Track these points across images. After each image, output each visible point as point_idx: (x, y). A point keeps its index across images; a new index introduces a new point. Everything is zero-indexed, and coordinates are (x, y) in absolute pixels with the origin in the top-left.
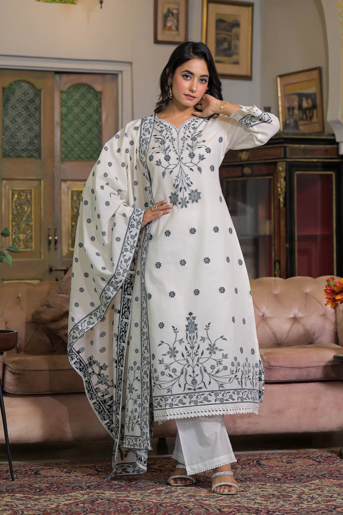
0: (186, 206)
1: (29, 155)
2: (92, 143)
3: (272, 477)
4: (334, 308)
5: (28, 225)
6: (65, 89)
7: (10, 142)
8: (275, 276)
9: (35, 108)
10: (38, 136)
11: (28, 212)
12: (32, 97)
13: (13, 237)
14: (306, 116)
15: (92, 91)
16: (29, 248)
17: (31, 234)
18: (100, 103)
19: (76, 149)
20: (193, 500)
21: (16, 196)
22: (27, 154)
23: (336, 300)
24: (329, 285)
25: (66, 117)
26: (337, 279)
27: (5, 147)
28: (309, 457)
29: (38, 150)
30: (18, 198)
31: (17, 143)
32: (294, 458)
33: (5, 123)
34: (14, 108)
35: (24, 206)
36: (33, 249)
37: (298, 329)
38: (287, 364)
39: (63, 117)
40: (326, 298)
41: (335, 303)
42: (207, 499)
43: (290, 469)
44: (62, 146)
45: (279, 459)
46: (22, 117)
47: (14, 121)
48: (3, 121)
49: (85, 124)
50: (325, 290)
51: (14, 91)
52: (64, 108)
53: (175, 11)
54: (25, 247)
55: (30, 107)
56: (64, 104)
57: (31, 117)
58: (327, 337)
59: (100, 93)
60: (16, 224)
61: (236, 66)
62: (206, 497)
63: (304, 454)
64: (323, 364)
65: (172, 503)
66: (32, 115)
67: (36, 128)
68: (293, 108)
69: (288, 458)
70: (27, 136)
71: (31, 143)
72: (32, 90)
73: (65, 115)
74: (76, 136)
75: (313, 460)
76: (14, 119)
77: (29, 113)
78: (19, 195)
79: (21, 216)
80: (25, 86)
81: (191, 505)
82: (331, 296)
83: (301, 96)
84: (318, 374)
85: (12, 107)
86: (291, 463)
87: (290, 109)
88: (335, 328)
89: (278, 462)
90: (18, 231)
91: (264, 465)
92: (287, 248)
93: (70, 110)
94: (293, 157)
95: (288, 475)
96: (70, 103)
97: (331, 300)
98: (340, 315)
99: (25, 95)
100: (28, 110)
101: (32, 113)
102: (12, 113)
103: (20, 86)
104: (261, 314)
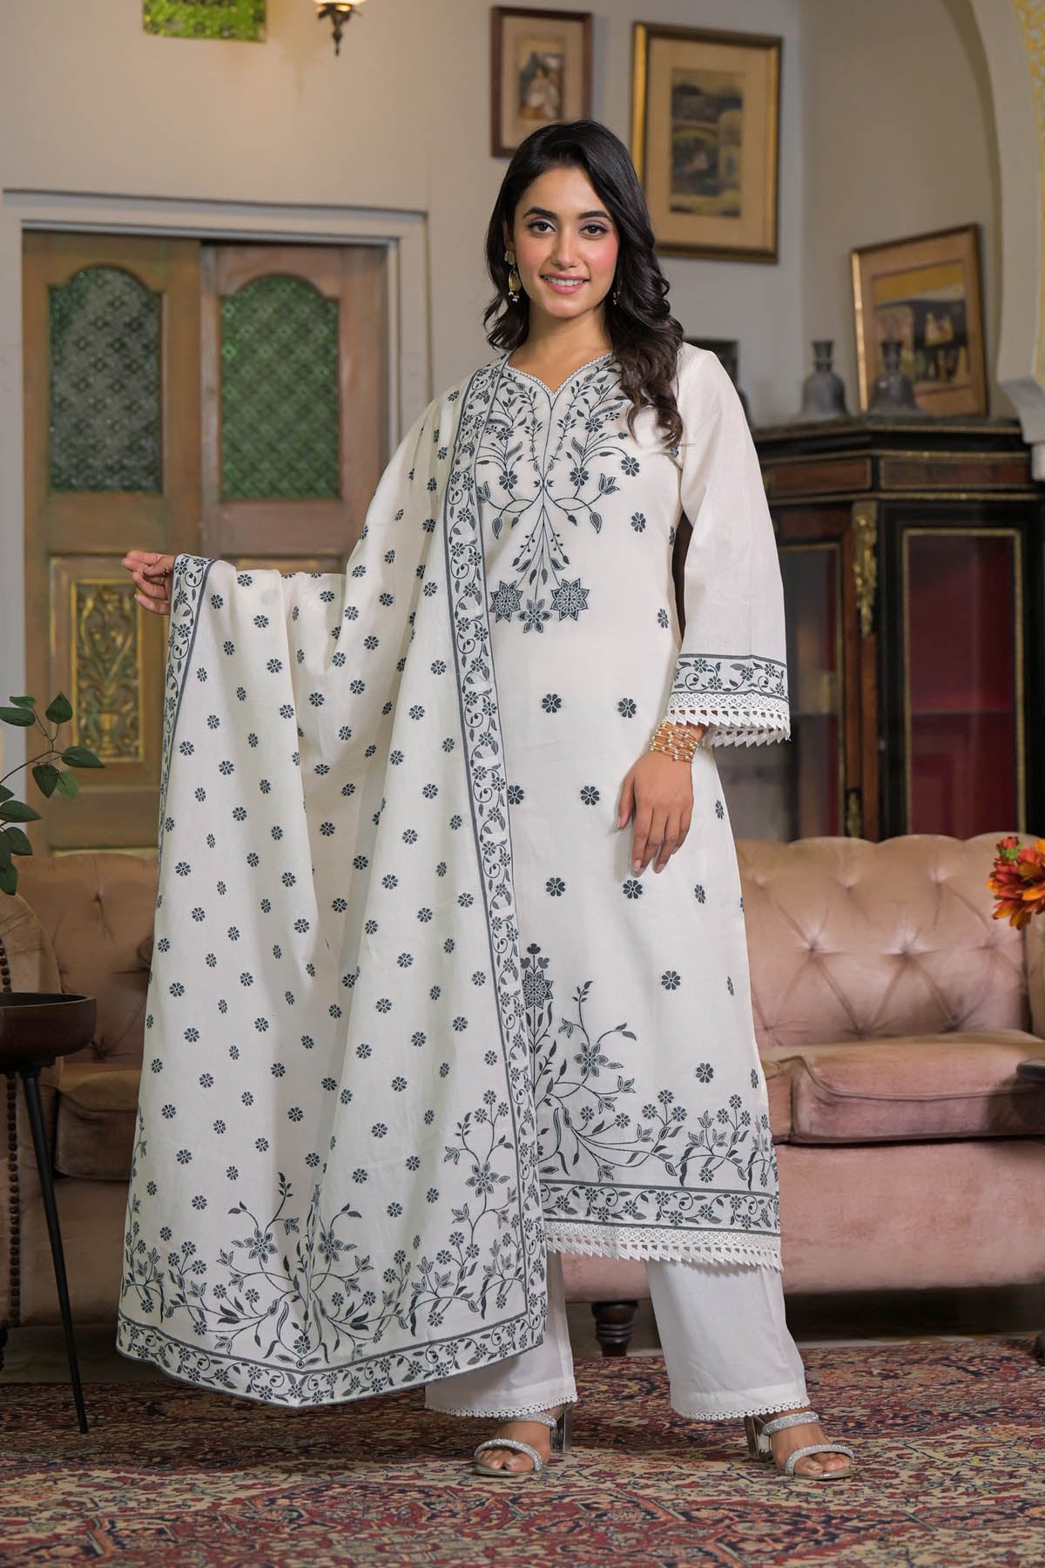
0: (539, 627)
1: (127, 483)
2: (311, 449)
3: (841, 1417)
4: (1018, 928)
5: (126, 687)
6: (231, 290)
7: (72, 446)
8: (847, 834)
9: (145, 347)
10: (154, 428)
11: (126, 650)
12: (135, 314)
13: (83, 722)
14: (937, 366)
15: (312, 296)
16: (129, 754)
17: (133, 714)
18: (335, 332)
19: (265, 465)
20: (609, 1485)
21: (90, 604)
22: (122, 480)
23: (1025, 902)
24: (1004, 860)
25: (236, 371)
26: (1029, 843)
27: (56, 460)
28: (947, 1359)
29: (155, 470)
30: (95, 608)
31: (94, 447)
32: (902, 1364)
33: (57, 390)
34: (82, 345)
35: (113, 634)
36: (141, 759)
37: (914, 988)
38: (883, 1089)
39: (227, 372)
40: (997, 898)
41: (1020, 912)
42: (649, 1482)
43: (893, 1394)
44: (223, 458)
45: (861, 1367)
46: (106, 371)
47: (82, 386)
48: (52, 385)
49: (292, 392)
50: (993, 875)
51: (82, 296)
52: (229, 347)
53: (553, 63)
54: (116, 751)
55: (130, 345)
56: (229, 334)
57: (134, 372)
58: (998, 1012)
59: (336, 301)
60: (90, 686)
61: (731, 223)
62: (648, 1478)
63: (932, 1351)
64: (987, 1089)
65: (550, 1496)
66: (135, 367)
67: (148, 403)
68: (899, 346)
69: (887, 1362)
70: (123, 427)
71: (133, 448)
72: (134, 295)
73: (232, 365)
74: (264, 428)
75: (958, 1368)
76: (83, 380)
77: (127, 361)
78: (100, 600)
79: (104, 662)
80: (117, 282)
81: (604, 1501)
82: (1009, 890)
83: (921, 309)
84: (973, 1118)
85: (77, 344)
86: (896, 1377)
87: (890, 347)
88: (1021, 986)
89: (857, 1376)
90: (96, 707)
91: (817, 1384)
92: (880, 753)
93: (246, 351)
94: (898, 487)
95: (886, 1412)
96: (247, 331)
97: (1011, 902)
98: (1036, 946)
99: (117, 309)
100: (123, 351)
101: (134, 361)
102: (76, 361)
103: (100, 282)
104: (806, 945)
